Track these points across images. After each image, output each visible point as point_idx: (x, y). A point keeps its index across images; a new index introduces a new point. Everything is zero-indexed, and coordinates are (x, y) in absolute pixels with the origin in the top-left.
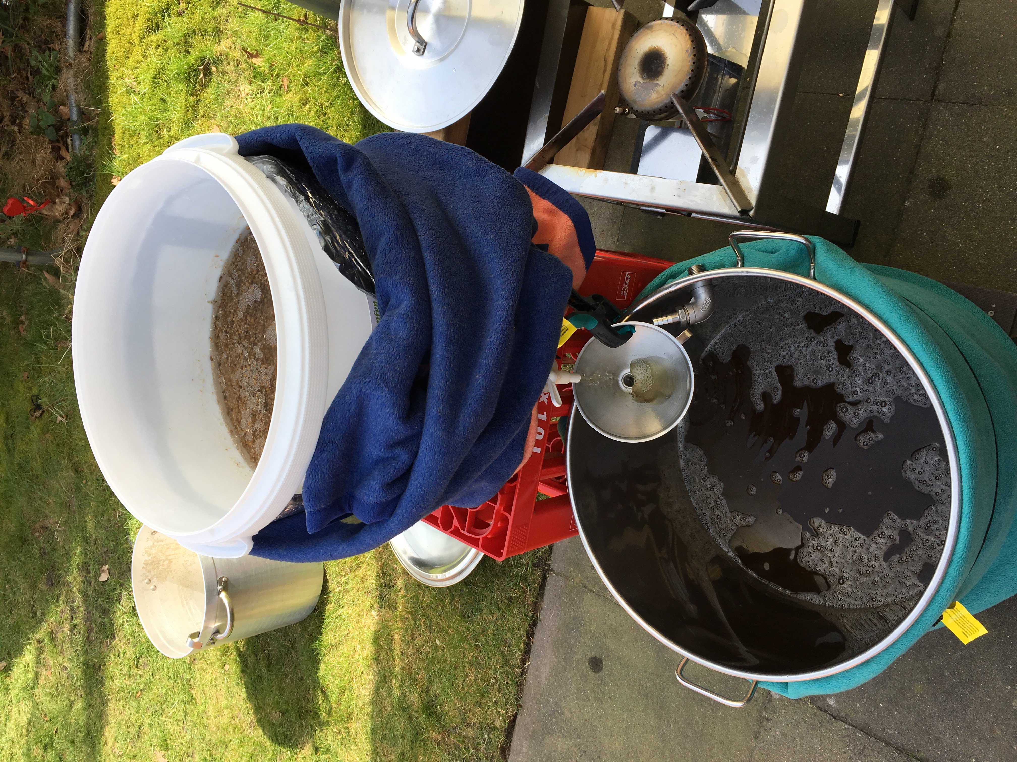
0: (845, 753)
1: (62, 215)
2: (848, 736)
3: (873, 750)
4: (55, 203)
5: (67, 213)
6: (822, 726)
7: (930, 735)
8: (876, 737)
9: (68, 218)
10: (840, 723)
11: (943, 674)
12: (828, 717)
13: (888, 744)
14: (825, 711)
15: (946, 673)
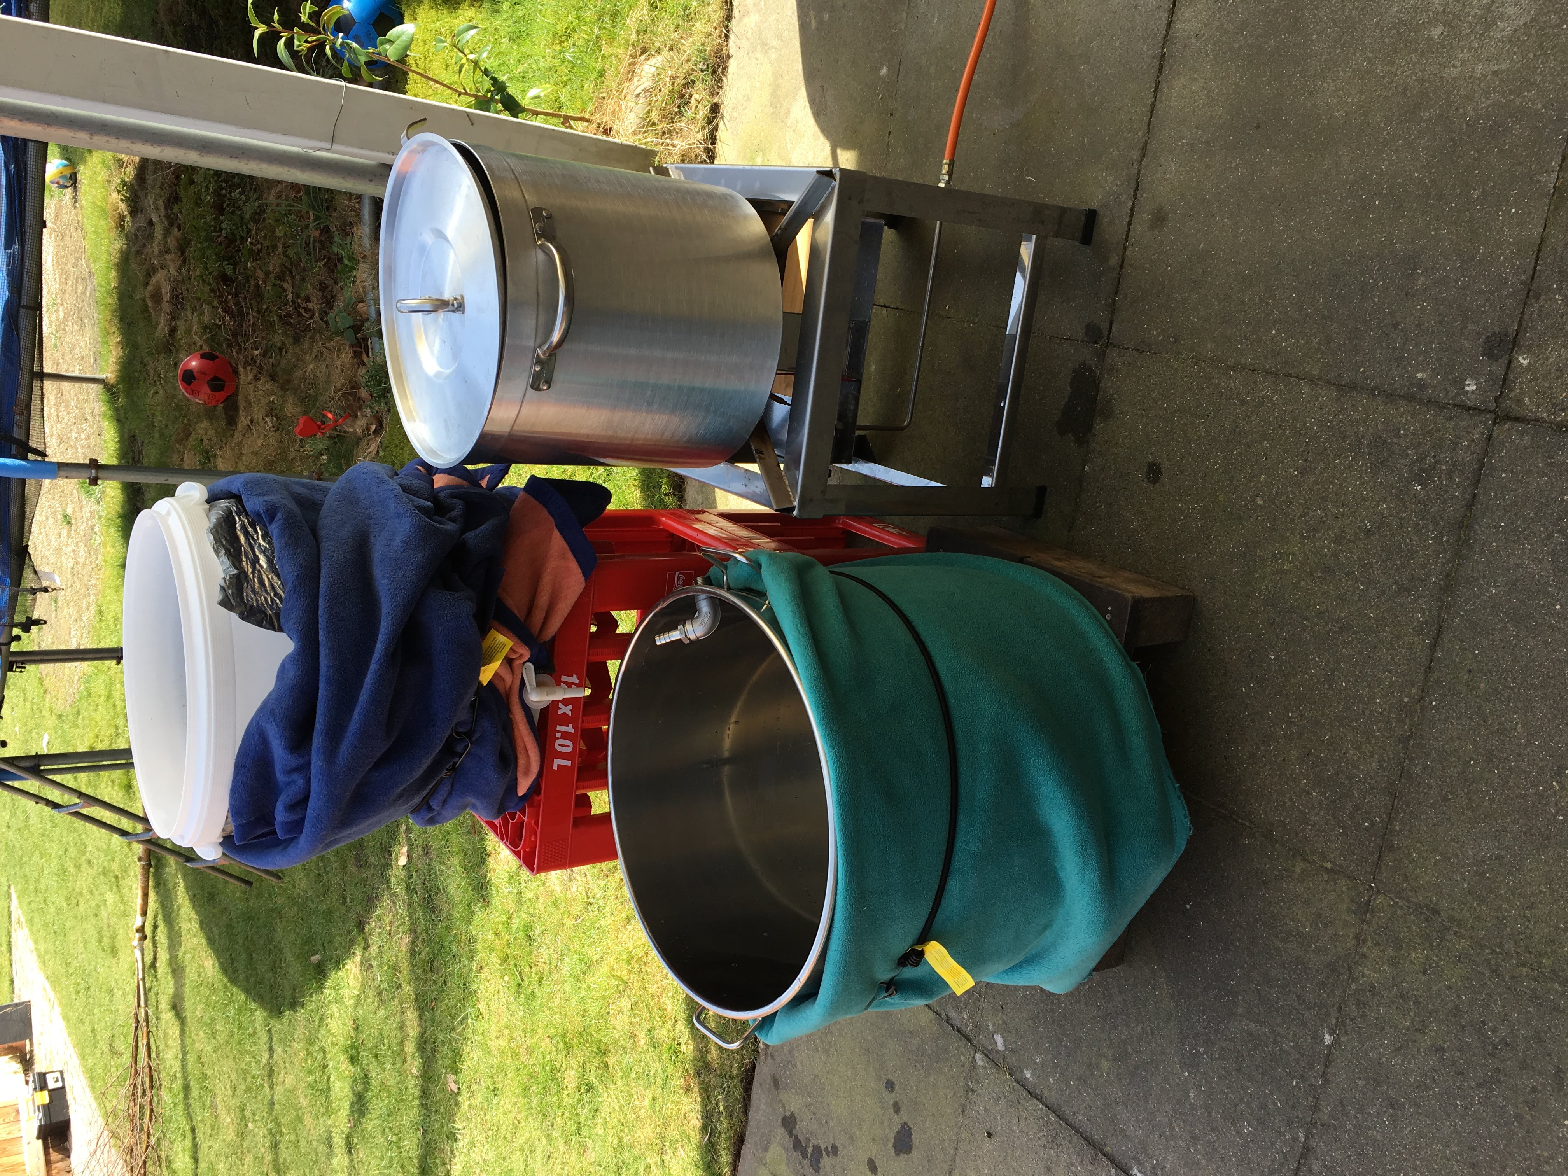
0: (1039, 1139)
1: (363, 431)
2: (1042, 1118)
3: (1064, 1138)
4: (356, 416)
5: (368, 429)
6: (1019, 1103)
7: (1116, 1125)
8: (1066, 1121)
9: (369, 435)
10: (1035, 1101)
11: (1126, 1051)
12: (1025, 1093)
13: (1078, 1132)
14: (1022, 1085)
15: (1130, 1049)
